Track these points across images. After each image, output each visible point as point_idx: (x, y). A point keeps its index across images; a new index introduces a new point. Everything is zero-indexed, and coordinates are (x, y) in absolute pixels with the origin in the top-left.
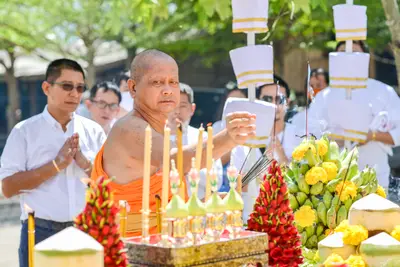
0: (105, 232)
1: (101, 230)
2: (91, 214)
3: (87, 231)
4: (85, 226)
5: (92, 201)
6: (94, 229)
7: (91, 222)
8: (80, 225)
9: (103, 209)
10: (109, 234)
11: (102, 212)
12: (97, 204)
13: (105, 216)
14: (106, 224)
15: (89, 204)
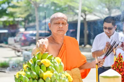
0: (121, 70)
1: (120, 70)
2: (116, 65)
3: (115, 70)
4: (115, 68)
5: (117, 61)
6: (118, 69)
7: (116, 67)
8: (113, 68)
9: (120, 63)
10: (122, 71)
11: (120, 64)
12: (118, 62)
13: (121, 65)
14: (121, 68)
15: (116, 61)
